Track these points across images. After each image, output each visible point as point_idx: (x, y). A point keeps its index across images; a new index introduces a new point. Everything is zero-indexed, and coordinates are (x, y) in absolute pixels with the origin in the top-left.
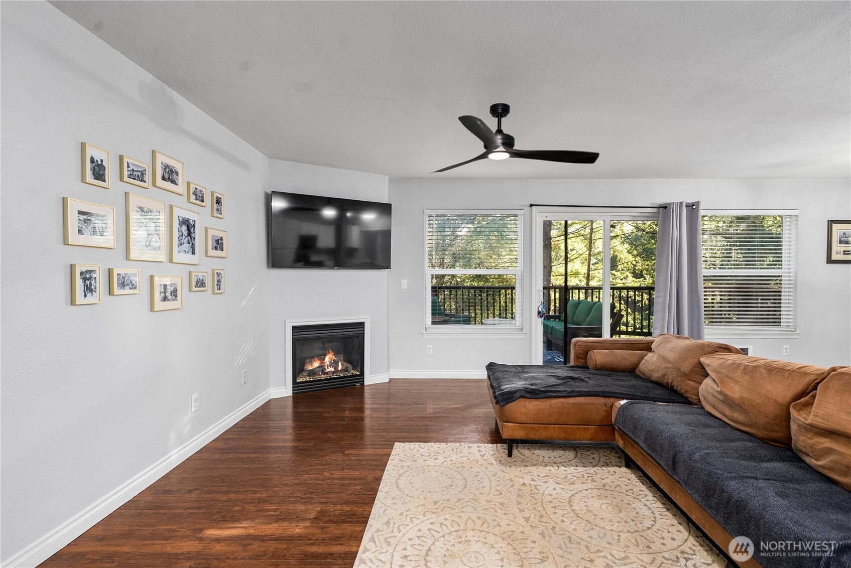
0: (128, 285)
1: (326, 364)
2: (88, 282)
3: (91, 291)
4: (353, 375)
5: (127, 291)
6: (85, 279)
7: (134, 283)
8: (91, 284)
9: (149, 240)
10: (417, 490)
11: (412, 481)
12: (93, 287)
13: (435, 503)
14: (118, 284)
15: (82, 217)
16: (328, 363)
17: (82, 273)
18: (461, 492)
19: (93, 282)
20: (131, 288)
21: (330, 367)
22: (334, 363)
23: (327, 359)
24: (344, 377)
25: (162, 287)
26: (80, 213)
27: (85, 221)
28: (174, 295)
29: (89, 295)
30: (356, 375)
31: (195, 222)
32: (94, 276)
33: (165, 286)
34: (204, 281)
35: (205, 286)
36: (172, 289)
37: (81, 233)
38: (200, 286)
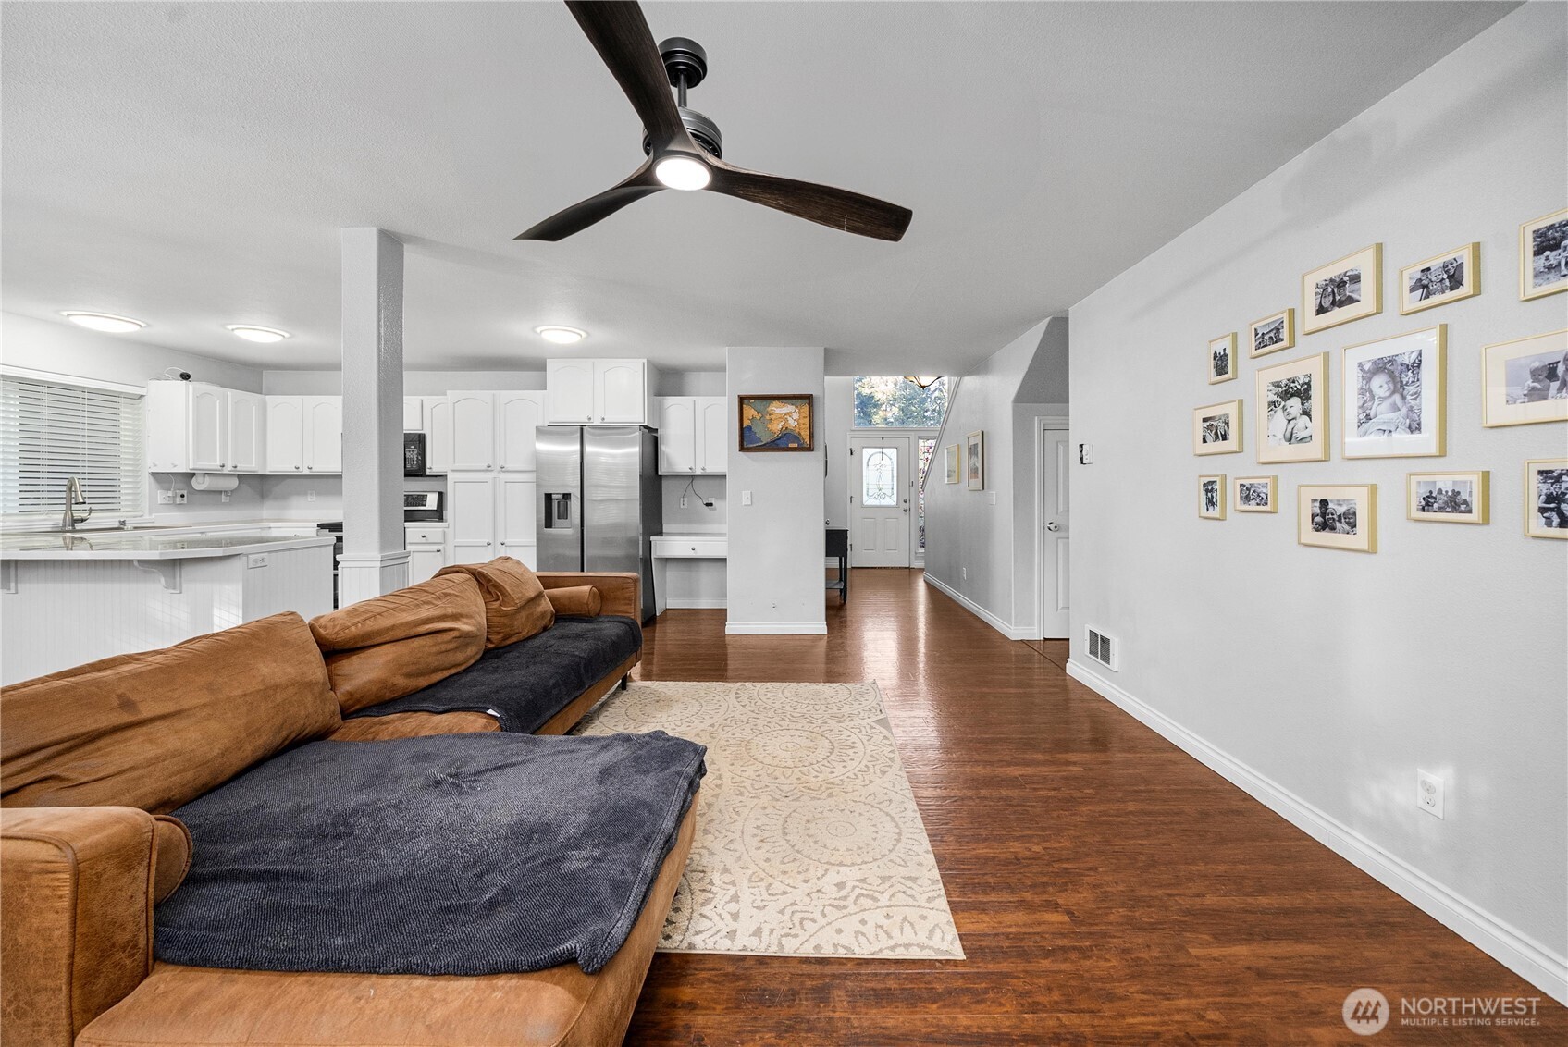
0: (1254, 499)
2: (1209, 494)
3: (1213, 504)
5: (1254, 506)
6: (1207, 491)
7: (1265, 497)
8: (1213, 497)
9: (1290, 429)
10: (860, 814)
11: (874, 829)
12: (1214, 500)
13: (830, 795)
14: (1241, 497)
18: (794, 811)
19: (1214, 494)
20: (1258, 504)
25: (1318, 504)
27: (1208, 427)
28: (1348, 523)
29: (1211, 508)
31: (1420, 355)
32: (1215, 487)
33: (1324, 503)
34: (1464, 496)
35: (1470, 511)
36: (1341, 510)
37: (1205, 441)
38: (1441, 509)
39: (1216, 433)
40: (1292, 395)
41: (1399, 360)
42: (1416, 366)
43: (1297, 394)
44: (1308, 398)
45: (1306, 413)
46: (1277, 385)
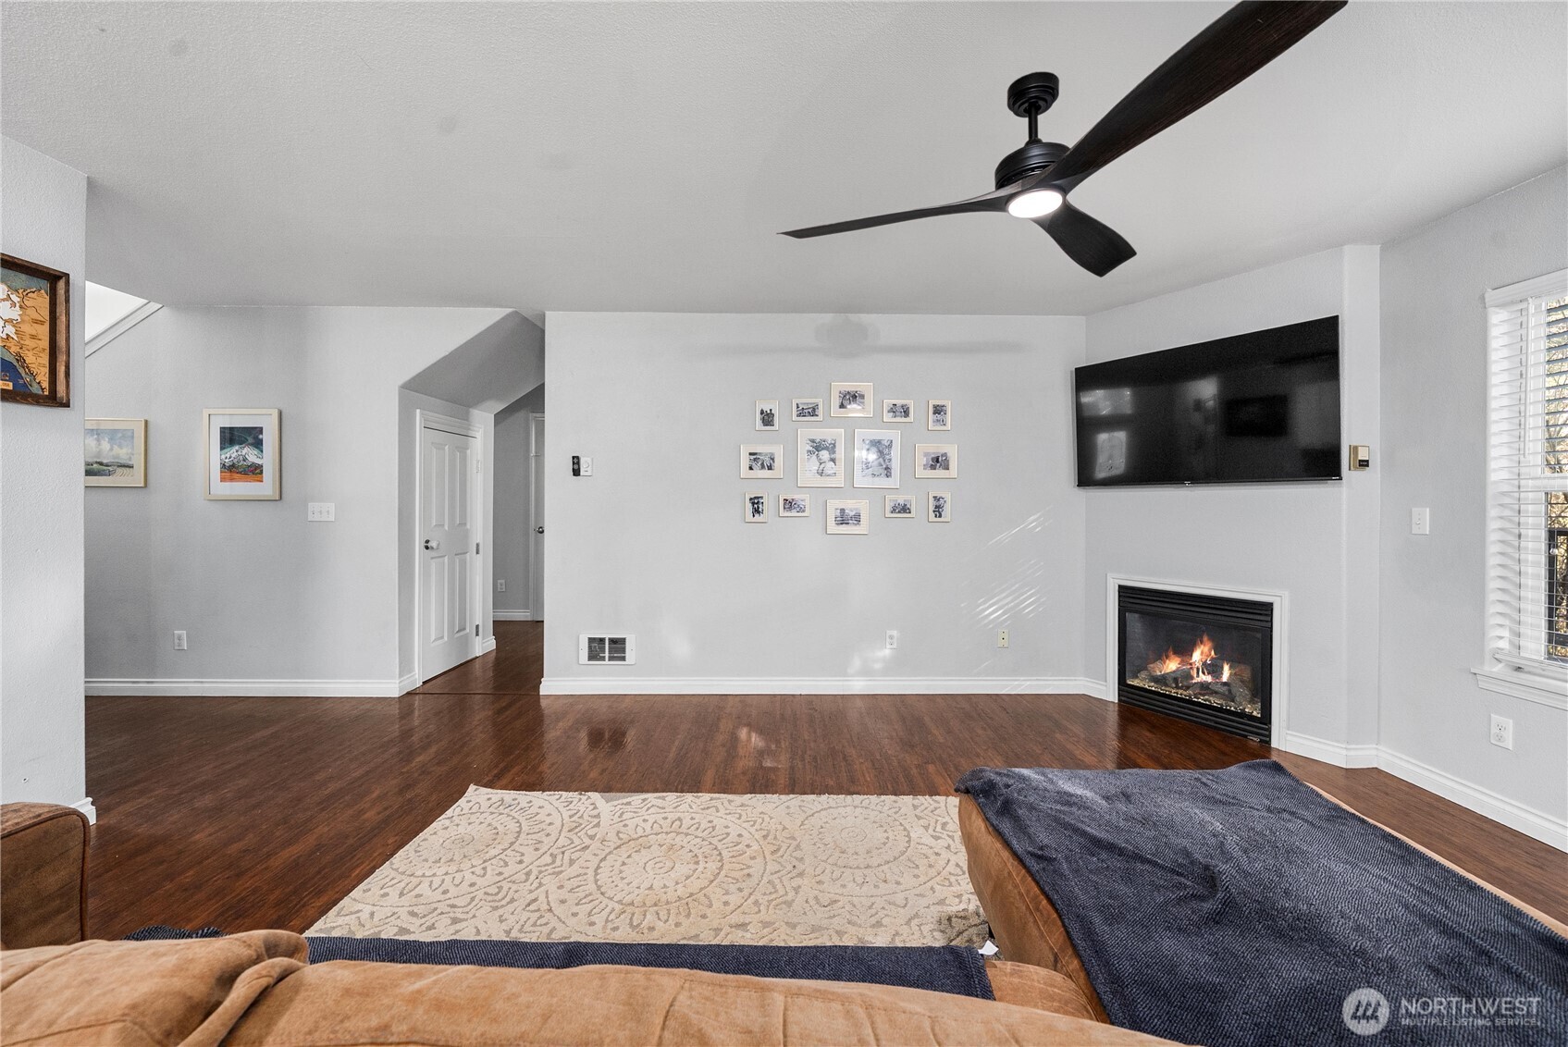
0: (794, 508)
1: (1195, 667)
2: (756, 506)
3: (759, 512)
4: (1242, 715)
5: (794, 513)
6: (753, 504)
7: (803, 507)
8: (758, 507)
9: (821, 468)
12: (759, 510)
14: (784, 507)
15: (752, 457)
16: (1199, 664)
17: (751, 499)
19: (760, 506)
20: (798, 511)
21: (1204, 673)
22: (1213, 669)
23: (1197, 656)
24: (1220, 710)
25: (839, 511)
26: (750, 454)
27: (755, 460)
28: (856, 521)
29: (757, 515)
30: (1251, 717)
32: (762, 501)
33: (843, 510)
34: (908, 506)
35: (910, 513)
36: (852, 514)
37: (751, 468)
38: (899, 512)
39: (762, 464)
40: (823, 449)
41: (883, 442)
42: (890, 446)
43: (826, 448)
44: (834, 452)
45: (833, 460)
46: (813, 441)
